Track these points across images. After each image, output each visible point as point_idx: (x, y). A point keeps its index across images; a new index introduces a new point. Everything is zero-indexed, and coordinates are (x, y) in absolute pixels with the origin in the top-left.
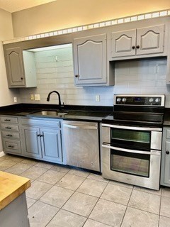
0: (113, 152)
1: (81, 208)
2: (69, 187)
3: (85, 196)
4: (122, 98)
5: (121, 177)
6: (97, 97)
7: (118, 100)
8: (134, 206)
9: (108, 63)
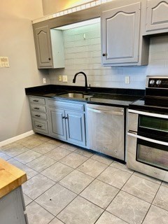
0: (139, 141)
1: (99, 198)
2: (90, 174)
3: (105, 186)
4: (156, 80)
5: (148, 170)
6: (127, 79)
7: (151, 82)
8: (159, 205)
9: (141, 38)
